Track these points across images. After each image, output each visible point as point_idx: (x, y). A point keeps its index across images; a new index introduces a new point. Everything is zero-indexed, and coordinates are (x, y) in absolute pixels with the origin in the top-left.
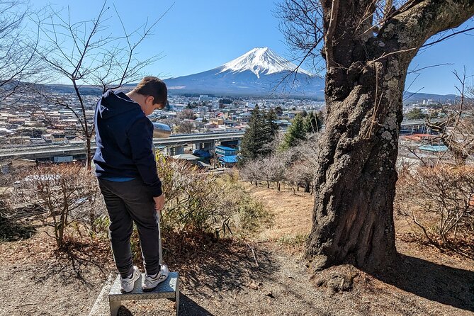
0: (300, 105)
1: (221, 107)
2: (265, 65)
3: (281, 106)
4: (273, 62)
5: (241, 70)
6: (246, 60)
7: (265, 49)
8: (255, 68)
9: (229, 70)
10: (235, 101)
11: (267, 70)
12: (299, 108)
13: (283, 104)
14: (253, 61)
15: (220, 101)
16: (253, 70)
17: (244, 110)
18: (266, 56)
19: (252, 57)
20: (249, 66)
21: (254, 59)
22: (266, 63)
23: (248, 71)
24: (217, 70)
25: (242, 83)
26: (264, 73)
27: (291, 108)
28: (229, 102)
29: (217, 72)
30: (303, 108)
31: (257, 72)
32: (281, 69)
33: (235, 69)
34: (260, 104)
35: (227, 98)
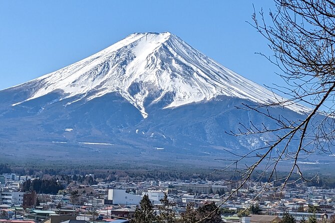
0: (271, 199)
1: (29, 202)
2: (166, 83)
3: (216, 200)
4: (188, 73)
5: (90, 93)
6: (106, 66)
7: (163, 38)
8: (135, 89)
9: (55, 94)
10: (73, 186)
11: (170, 97)
12: (269, 206)
13: (221, 193)
14: (128, 68)
15: (26, 186)
16: (127, 96)
17: (101, 212)
18: (164, 57)
19: (125, 59)
20: (115, 84)
21: (132, 64)
22: (166, 76)
23: (114, 97)
24: (22, 93)
25: (95, 132)
26: (163, 103)
27: (245, 206)
28: (53, 188)
29: (16, 99)
30: (283, 208)
31: (139, 100)
32: (211, 93)
33: (73, 92)
34: (154, 196)
35: (49, 177)
